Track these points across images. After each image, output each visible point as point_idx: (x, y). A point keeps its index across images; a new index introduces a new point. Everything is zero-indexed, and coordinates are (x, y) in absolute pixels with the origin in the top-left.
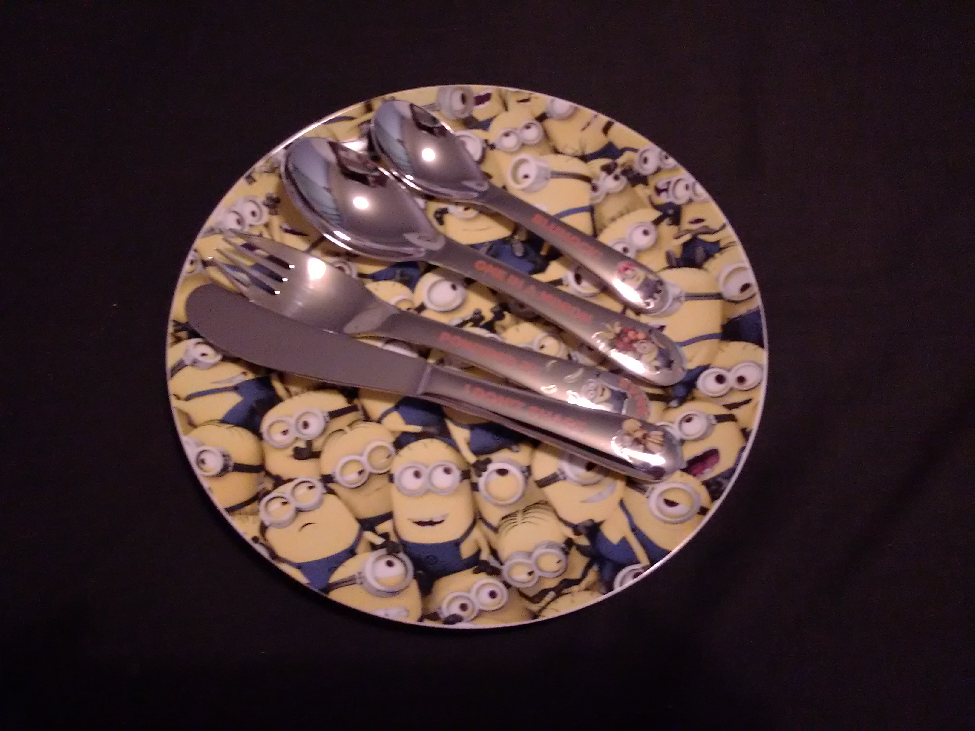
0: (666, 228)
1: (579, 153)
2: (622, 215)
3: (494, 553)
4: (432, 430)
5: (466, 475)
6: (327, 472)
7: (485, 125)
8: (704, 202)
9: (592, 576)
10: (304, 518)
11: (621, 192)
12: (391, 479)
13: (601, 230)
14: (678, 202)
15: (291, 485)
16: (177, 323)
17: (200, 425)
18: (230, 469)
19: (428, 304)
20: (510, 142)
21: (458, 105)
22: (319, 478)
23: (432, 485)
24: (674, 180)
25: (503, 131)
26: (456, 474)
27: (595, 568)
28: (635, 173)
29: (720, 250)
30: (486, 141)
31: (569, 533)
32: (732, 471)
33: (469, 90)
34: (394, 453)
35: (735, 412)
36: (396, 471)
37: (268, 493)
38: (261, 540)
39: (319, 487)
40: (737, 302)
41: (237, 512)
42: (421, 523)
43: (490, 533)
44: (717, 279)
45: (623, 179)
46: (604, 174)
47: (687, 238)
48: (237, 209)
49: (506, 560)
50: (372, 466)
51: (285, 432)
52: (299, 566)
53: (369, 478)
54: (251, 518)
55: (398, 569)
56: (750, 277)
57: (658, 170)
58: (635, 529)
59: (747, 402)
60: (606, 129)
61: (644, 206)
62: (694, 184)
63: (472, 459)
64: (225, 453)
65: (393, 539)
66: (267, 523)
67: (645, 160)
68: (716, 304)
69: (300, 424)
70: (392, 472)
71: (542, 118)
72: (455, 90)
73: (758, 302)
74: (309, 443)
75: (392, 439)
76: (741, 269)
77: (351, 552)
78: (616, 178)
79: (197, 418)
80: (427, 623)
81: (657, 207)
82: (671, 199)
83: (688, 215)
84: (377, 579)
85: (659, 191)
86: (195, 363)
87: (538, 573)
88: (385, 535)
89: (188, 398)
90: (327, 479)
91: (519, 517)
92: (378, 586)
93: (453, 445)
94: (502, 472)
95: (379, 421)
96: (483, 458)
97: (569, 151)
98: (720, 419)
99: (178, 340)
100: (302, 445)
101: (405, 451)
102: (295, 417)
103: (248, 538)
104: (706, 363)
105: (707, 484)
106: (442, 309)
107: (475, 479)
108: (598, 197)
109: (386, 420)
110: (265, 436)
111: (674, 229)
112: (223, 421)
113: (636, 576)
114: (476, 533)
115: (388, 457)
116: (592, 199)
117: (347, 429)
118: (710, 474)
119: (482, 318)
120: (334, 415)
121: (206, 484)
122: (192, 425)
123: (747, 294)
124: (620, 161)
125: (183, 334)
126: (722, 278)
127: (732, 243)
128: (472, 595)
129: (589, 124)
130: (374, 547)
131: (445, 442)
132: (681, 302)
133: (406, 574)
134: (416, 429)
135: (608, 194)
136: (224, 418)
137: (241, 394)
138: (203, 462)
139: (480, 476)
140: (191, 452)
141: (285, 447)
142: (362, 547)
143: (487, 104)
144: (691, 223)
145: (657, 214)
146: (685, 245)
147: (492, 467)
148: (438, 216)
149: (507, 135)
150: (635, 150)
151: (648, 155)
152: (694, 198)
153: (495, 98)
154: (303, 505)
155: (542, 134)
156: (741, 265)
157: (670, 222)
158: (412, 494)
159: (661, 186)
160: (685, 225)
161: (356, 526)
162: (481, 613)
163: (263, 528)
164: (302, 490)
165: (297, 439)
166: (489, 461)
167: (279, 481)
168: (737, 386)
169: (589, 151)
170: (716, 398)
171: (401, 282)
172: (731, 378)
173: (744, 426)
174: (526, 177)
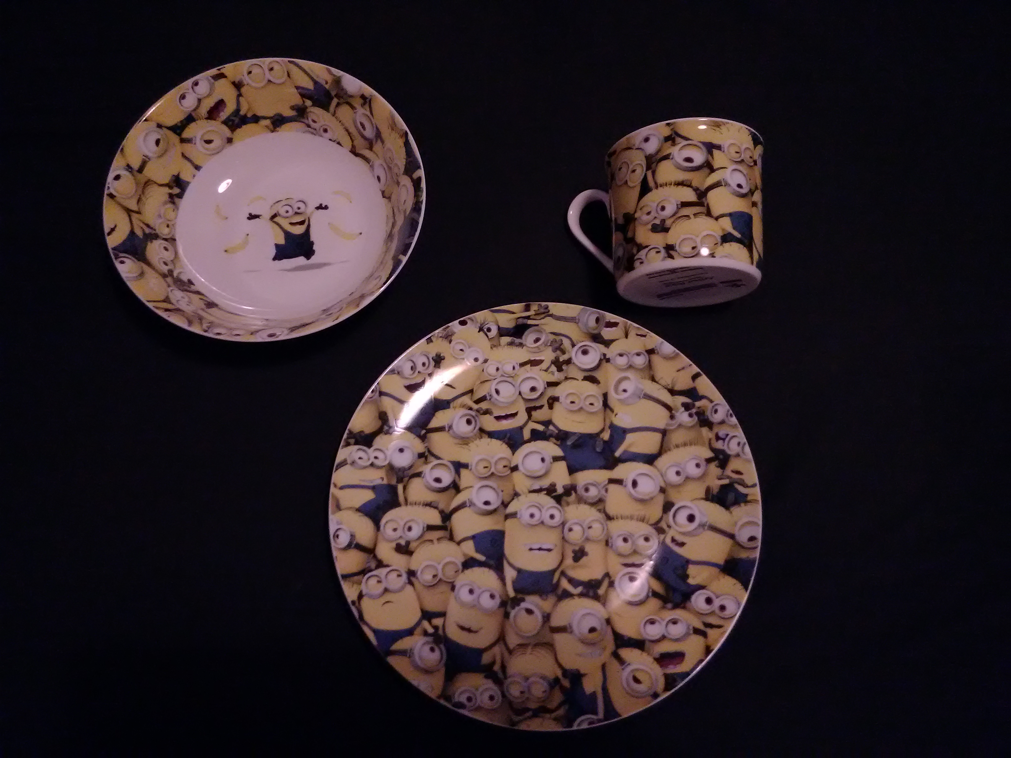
0: (714, 469)
1: (670, 387)
2: (685, 445)
3: (503, 667)
4: (492, 562)
5: (503, 604)
6: (413, 568)
7: (607, 343)
8: (748, 461)
9: (561, 712)
10: (388, 597)
11: (692, 427)
12: (453, 588)
13: (666, 452)
14: (729, 452)
15: (388, 569)
16: (351, 432)
17: (344, 509)
18: (353, 546)
19: (520, 467)
20: (622, 361)
21: (592, 323)
22: (407, 570)
23: (479, 602)
24: (731, 434)
25: (619, 352)
26: (498, 601)
27: (567, 707)
28: (706, 417)
29: (746, 502)
30: (605, 355)
31: (559, 673)
32: (688, 674)
33: (603, 316)
34: (460, 571)
35: (710, 631)
36: (458, 584)
37: (371, 571)
38: (357, 604)
39: (405, 577)
40: (743, 547)
41: (348, 579)
42: (462, 628)
43: (506, 654)
44: (736, 523)
45: (696, 418)
46: (683, 409)
47: (726, 482)
48: (414, 360)
49: (510, 677)
50: (444, 575)
51: (395, 530)
52: (375, 631)
53: (438, 582)
54: (355, 586)
55: (436, 655)
56: (758, 532)
57: (722, 422)
58: (605, 689)
59: (719, 627)
60: (695, 377)
61: (703, 445)
62: (745, 444)
63: (512, 594)
64: (353, 534)
65: (440, 632)
66: (364, 593)
67: (716, 411)
68: (729, 541)
69: (407, 526)
70: (455, 583)
71: (651, 352)
72: (593, 313)
73: (757, 554)
74: (408, 543)
75: (463, 560)
76: (755, 524)
77: (410, 632)
78: (691, 415)
79: (344, 503)
80: (442, 702)
81: (713, 449)
82: (725, 448)
83: (734, 464)
84: (421, 658)
85: (718, 438)
86: (353, 463)
87: (526, 695)
88: (436, 628)
89: (342, 488)
90: (411, 574)
91: (529, 650)
92: (419, 663)
93: (502, 579)
94: (529, 612)
95: (459, 543)
96: (520, 596)
97: (663, 382)
98: (697, 631)
99: (348, 444)
100: (403, 542)
101: (468, 572)
102: (405, 521)
103: (349, 600)
104: (703, 584)
105: (666, 676)
106: (528, 474)
107: (509, 608)
108: (671, 425)
109: (463, 545)
110: (382, 528)
111: (718, 471)
112: (359, 510)
113: (590, 723)
114: (497, 650)
115: (456, 572)
116: (667, 425)
117: (435, 541)
118: (672, 670)
119: (555, 491)
120: (430, 528)
121: (335, 553)
122: (338, 508)
123: (752, 544)
124: (698, 404)
125: (352, 441)
126: (740, 523)
127: (756, 501)
128: (478, 694)
129: (683, 368)
130: (426, 633)
131: (497, 574)
132: (704, 529)
133: (440, 661)
134: (481, 557)
135: (680, 426)
136: (359, 508)
137: (375, 493)
138: (338, 536)
139: (513, 608)
140: (332, 528)
141: (391, 541)
142: (418, 631)
143: (614, 328)
144: (733, 471)
145: (710, 454)
146: (723, 487)
147: (523, 605)
148: (551, 401)
149: (621, 355)
150: (711, 401)
151: (719, 408)
152: (741, 454)
153: (621, 327)
154: (391, 587)
155: (647, 362)
156: (755, 520)
157: (718, 465)
158: (463, 604)
159: (721, 434)
160: (728, 472)
161: (419, 614)
162: (479, 709)
163: (361, 596)
164: (394, 575)
165: (401, 537)
166: (523, 600)
167: (380, 564)
168: (717, 611)
169: (678, 387)
170: (699, 614)
171: (507, 444)
172: (717, 603)
173: (709, 644)
174: (625, 391)
